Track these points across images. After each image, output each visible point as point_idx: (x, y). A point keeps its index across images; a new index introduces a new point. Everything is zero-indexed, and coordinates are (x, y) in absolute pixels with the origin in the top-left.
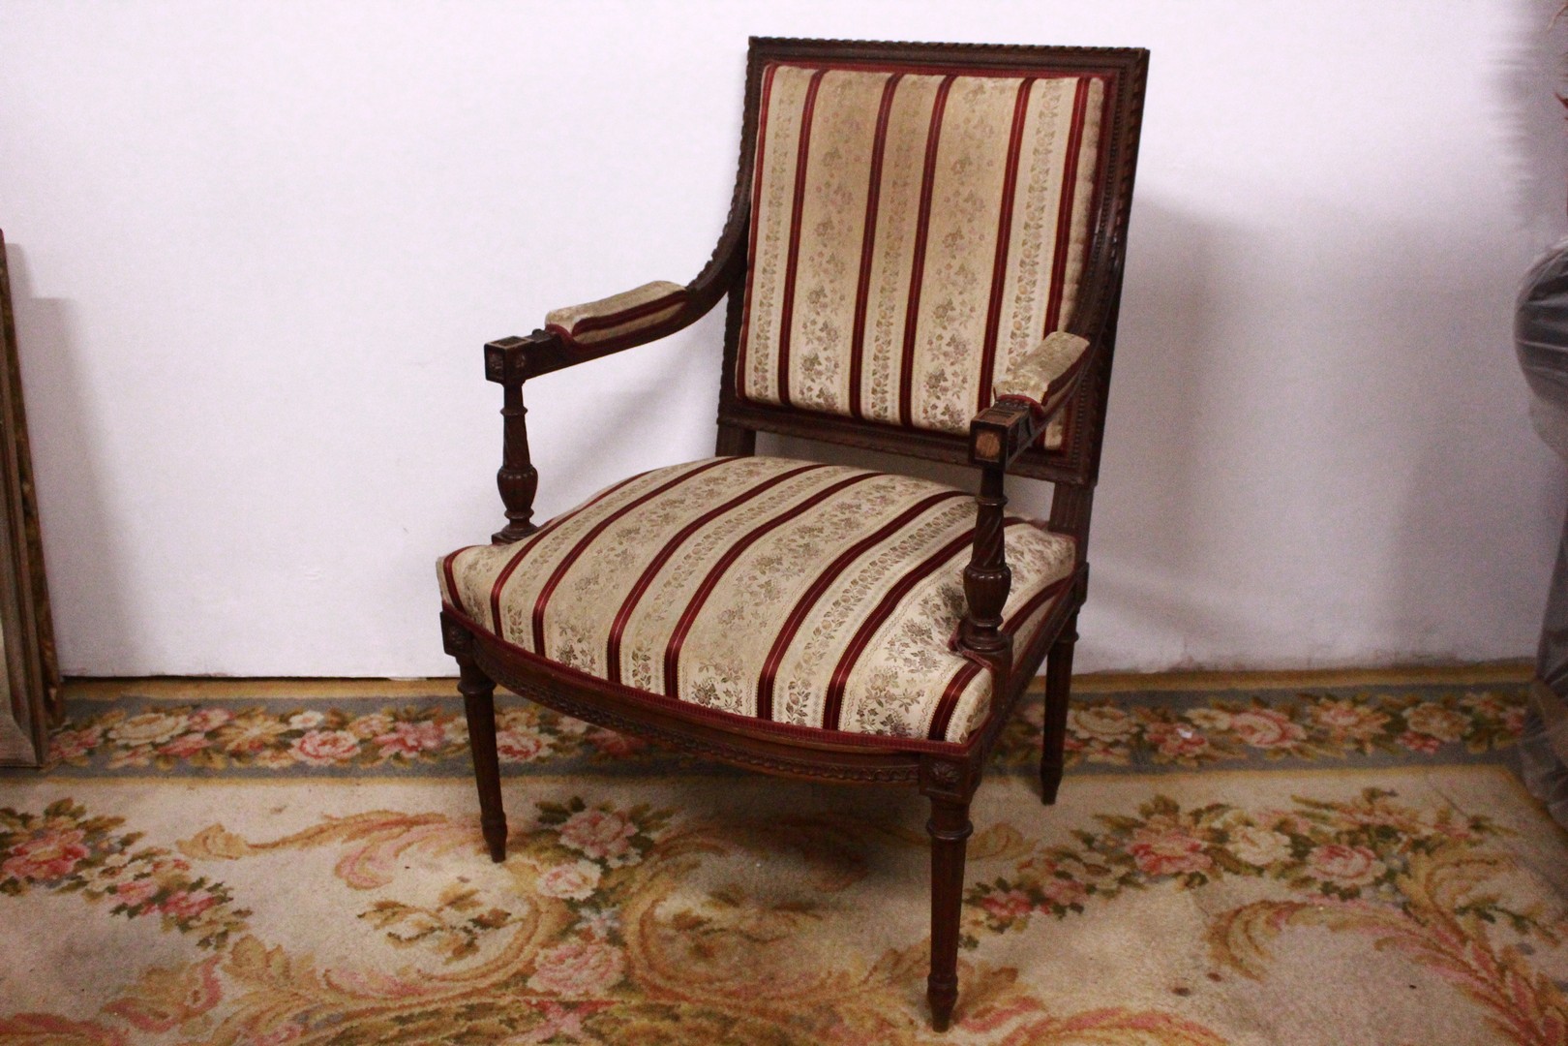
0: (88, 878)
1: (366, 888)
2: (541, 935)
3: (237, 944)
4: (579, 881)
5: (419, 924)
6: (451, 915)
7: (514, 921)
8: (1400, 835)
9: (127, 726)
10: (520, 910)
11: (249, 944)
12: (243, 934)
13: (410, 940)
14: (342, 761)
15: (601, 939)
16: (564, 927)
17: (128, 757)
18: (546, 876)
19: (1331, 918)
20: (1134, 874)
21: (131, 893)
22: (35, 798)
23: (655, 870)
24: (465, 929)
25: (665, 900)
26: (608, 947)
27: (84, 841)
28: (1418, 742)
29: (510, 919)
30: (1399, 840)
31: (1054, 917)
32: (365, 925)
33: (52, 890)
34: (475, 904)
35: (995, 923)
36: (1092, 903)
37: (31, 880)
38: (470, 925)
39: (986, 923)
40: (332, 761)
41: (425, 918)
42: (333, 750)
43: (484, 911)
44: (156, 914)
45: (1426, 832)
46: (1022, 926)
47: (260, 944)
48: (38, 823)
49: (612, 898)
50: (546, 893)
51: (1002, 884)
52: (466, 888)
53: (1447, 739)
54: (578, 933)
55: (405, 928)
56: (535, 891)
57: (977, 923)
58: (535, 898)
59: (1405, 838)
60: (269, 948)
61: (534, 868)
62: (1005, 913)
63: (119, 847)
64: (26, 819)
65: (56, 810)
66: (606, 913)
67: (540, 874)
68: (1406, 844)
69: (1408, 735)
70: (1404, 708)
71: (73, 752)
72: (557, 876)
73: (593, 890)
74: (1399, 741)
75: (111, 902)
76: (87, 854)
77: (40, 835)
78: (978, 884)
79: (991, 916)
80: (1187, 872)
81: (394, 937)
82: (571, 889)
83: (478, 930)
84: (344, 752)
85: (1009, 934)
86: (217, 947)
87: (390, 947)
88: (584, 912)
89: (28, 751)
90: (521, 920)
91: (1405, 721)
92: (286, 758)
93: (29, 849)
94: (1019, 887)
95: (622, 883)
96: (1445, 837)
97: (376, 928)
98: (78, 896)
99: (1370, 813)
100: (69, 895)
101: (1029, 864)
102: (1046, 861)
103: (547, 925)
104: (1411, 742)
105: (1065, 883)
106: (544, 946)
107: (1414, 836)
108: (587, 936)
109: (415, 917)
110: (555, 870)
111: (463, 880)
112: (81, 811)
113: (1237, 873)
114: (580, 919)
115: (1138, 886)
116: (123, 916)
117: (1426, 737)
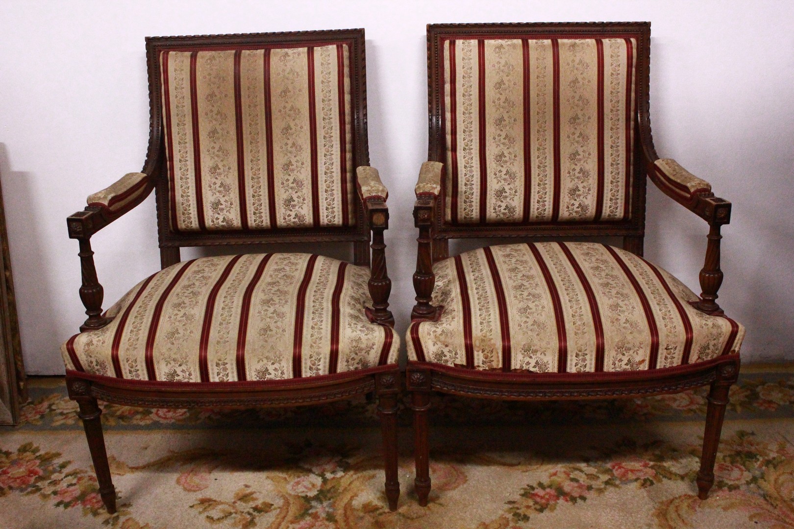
0: (42, 487)
1: (195, 491)
2: (290, 517)
3: (124, 523)
4: (310, 486)
5: (224, 511)
6: (241, 505)
7: (275, 509)
8: (758, 457)
9: (62, 403)
10: (279, 502)
11: (130, 523)
12: (128, 517)
13: (219, 519)
14: (179, 420)
15: (323, 518)
16: (302, 512)
17: (62, 419)
18: (292, 483)
19: (722, 503)
20: (613, 480)
21: (66, 494)
22: (13, 442)
23: (352, 480)
24: (249, 513)
25: (357, 496)
26: (327, 523)
27: (40, 466)
28: (766, 405)
29: (273, 507)
30: (758, 460)
31: (570, 503)
32: (194, 512)
33: (22, 493)
34: (254, 499)
35: (538, 507)
36: (591, 495)
37: (11, 488)
38: (251, 511)
39: (533, 507)
40: (173, 421)
41: (226, 507)
42: (174, 415)
43: (259, 503)
44: (79, 506)
45: (772, 455)
46: (553, 509)
47: (137, 523)
48: (14, 457)
49: (329, 495)
50: (293, 493)
51: (541, 485)
52: (248, 491)
53: (781, 403)
54: (310, 515)
55: (215, 513)
56: (287, 493)
57: (528, 507)
58: (287, 496)
59: (761, 459)
60: (142, 525)
61: (285, 479)
62: (543, 501)
63: (58, 469)
64: (8, 454)
65: (23, 449)
66: (325, 504)
67: (288, 483)
68: (762, 461)
69: (761, 401)
70: (757, 386)
71: (32, 417)
72: (298, 483)
73: (318, 491)
74: (755, 405)
75: (55, 500)
76: (41, 473)
77: (15, 463)
78: (528, 485)
79: (536, 503)
80: (642, 478)
81: (210, 518)
82: (306, 490)
83: (255, 513)
84: (181, 415)
85: (546, 513)
86: (113, 525)
87: (208, 524)
88: (314, 503)
89: (8, 418)
90: (279, 508)
91: (758, 393)
92: (148, 419)
93: (10, 470)
94: (550, 486)
95: (333, 487)
96: (783, 458)
97: (200, 513)
98: (36, 497)
99: (741, 445)
100: (31, 496)
101: (555, 474)
102: (565, 472)
103: (293, 510)
104: (762, 405)
105: (576, 485)
106: (292, 522)
107: (766, 458)
108: (315, 516)
109: (220, 507)
110: (297, 480)
111: (246, 486)
112: (37, 450)
113: (670, 479)
114: (311, 507)
115: (616, 486)
116: (61, 508)
117: (770, 402)
